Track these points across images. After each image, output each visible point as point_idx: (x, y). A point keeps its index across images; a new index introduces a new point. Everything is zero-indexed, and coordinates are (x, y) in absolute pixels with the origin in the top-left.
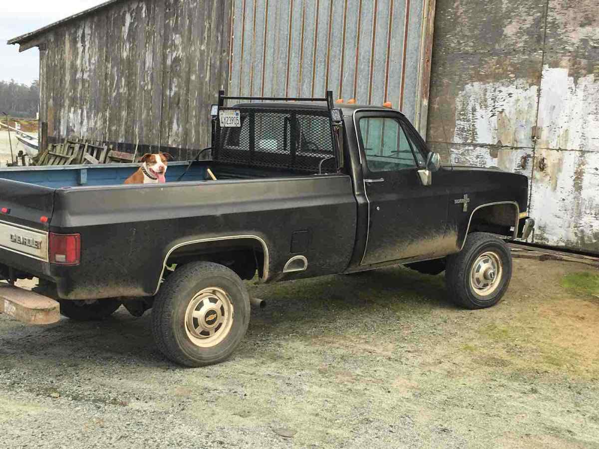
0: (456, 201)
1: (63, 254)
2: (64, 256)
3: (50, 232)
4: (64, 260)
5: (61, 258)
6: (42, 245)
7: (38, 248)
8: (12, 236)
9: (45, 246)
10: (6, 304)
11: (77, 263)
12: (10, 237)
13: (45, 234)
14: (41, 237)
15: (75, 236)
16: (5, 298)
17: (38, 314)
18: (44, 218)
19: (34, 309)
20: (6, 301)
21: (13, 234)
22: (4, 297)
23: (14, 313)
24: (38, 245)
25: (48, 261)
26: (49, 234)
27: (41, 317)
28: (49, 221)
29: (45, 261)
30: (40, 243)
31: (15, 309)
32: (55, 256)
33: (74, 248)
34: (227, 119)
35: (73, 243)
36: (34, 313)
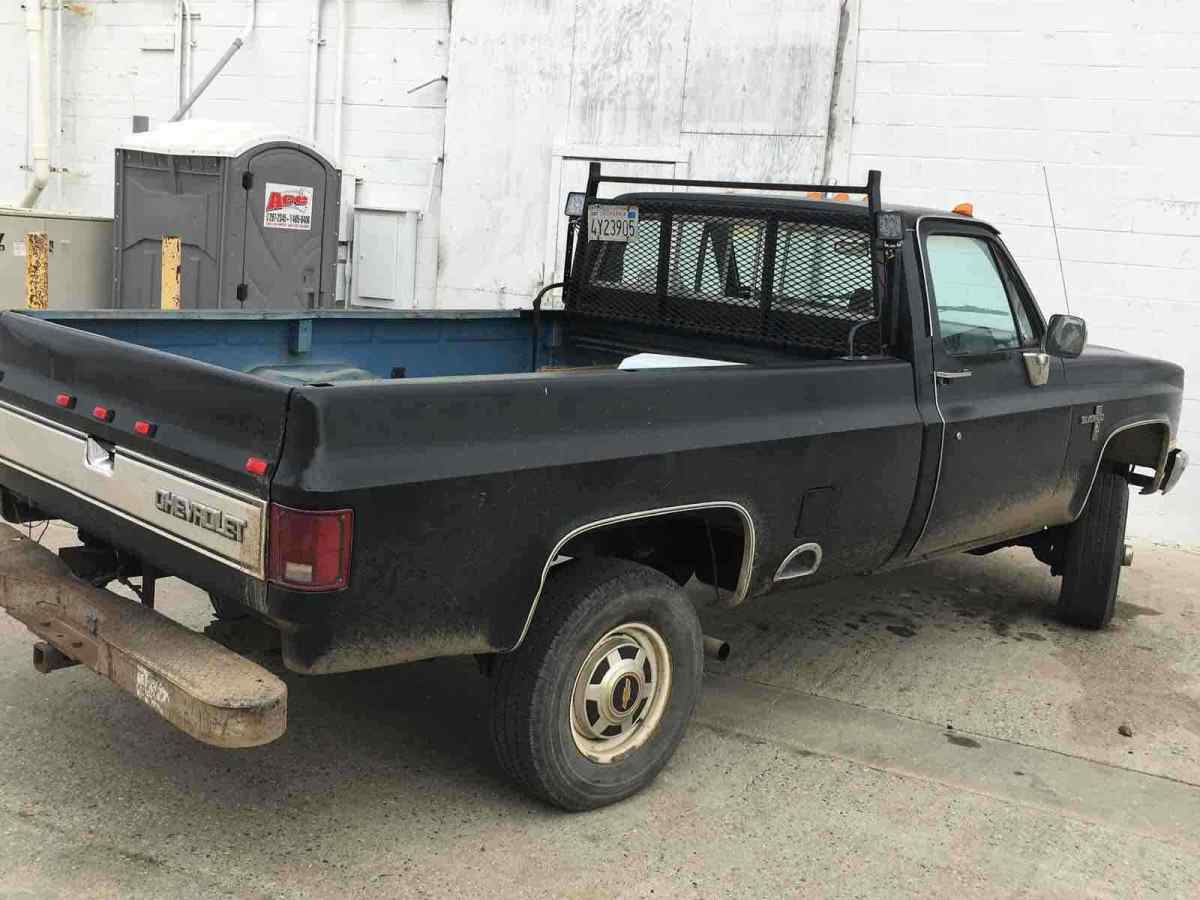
0: (1085, 420)
1: (307, 563)
2: (309, 569)
3: (271, 501)
4: (309, 579)
5: (299, 571)
6: (247, 532)
7: (235, 539)
8: (159, 496)
9: (255, 536)
10: (142, 677)
11: (341, 584)
12: (154, 496)
13: (257, 504)
14: (245, 510)
15: (340, 514)
16: (138, 662)
17: (231, 721)
18: (256, 464)
19: (221, 708)
20: (141, 669)
21: (164, 492)
22: (137, 656)
23: (162, 706)
24: (235, 531)
25: (261, 576)
26: (270, 507)
27: (241, 727)
28: (271, 471)
29: (255, 575)
30: (242, 528)
31: (166, 695)
32: (284, 566)
33: (337, 546)
34: (604, 224)
35: (334, 533)
36: (221, 717)
